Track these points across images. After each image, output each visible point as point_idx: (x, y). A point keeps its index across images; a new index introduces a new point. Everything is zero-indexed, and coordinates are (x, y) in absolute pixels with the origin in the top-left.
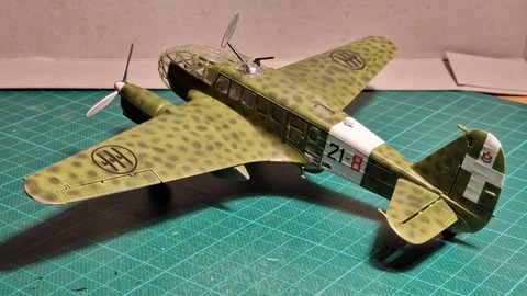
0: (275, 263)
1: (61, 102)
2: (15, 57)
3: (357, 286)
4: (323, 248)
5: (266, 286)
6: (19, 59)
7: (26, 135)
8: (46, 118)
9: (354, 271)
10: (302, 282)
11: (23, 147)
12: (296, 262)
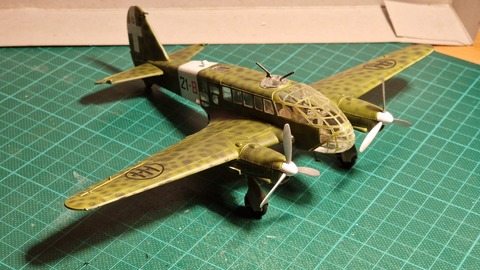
0: (273, 240)
1: (59, 61)
2: (8, 8)
3: (342, 262)
4: (309, 224)
5: (270, 266)
6: (12, 10)
7: (37, 101)
8: (50, 80)
9: (338, 247)
10: (298, 260)
11: (38, 115)
12: (290, 238)
